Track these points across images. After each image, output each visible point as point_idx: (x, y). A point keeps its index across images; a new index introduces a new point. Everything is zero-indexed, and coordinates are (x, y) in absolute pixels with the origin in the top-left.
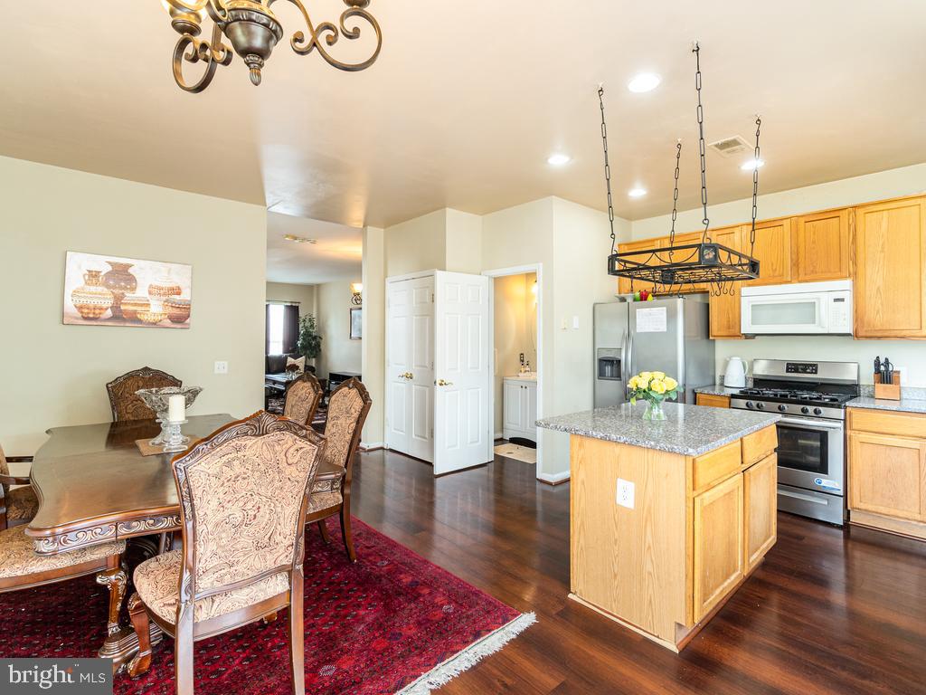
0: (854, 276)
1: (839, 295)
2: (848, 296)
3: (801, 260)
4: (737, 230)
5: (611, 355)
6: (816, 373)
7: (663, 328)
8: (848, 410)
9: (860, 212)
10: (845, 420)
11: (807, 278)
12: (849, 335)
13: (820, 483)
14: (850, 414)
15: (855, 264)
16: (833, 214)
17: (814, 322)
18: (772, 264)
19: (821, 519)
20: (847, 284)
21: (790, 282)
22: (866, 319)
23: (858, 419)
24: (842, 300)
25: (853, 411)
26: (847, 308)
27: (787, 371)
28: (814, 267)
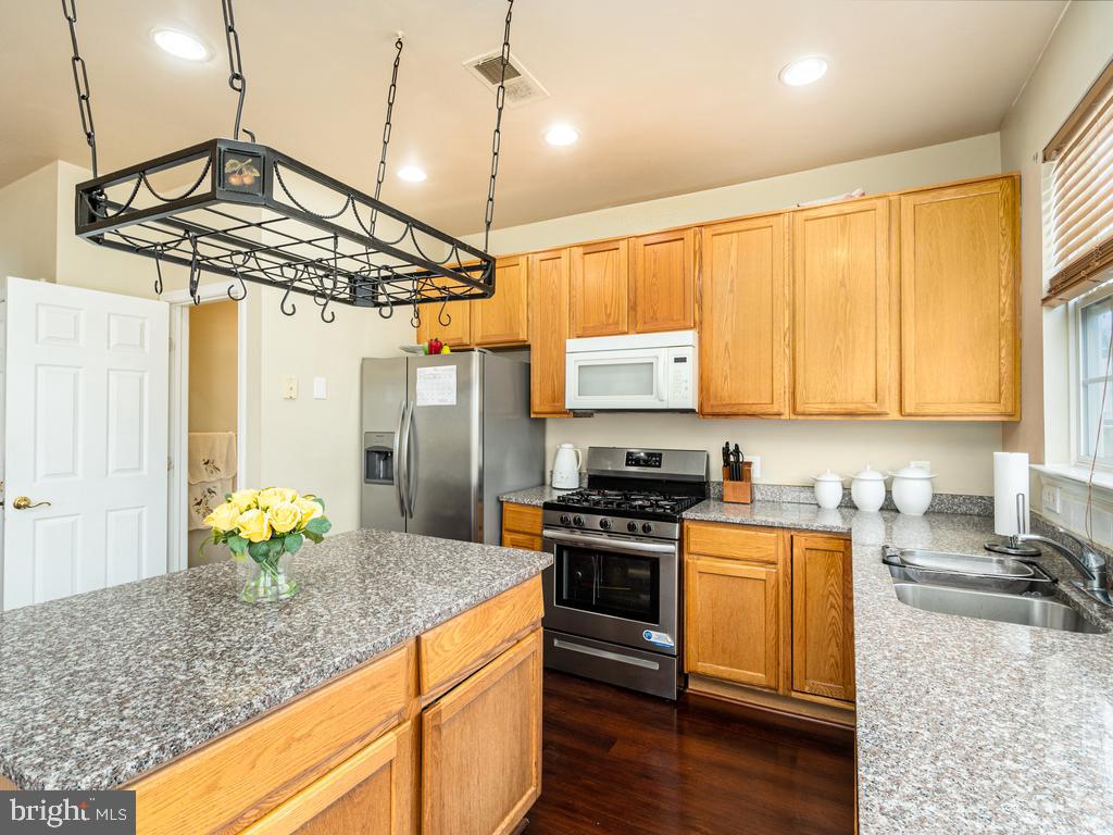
0: (699, 325)
1: (680, 353)
2: (691, 354)
3: (640, 301)
4: (564, 254)
5: (383, 443)
6: (659, 466)
7: (451, 399)
8: (686, 523)
9: (707, 232)
10: (681, 540)
11: (647, 327)
12: (692, 411)
13: (649, 638)
14: (688, 529)
15: (701, 308)
16: (676, 235)
17: (652, 393)
18: (606, 306)
19: (651, 692)
20: (690, 336)
21: (627, 333)
22: (712, 389)
23: (698, 537)
24: (683, 360)
25: (692, 526)
26: (689, 371)
27: (627, 464)
28: (654, 312)
